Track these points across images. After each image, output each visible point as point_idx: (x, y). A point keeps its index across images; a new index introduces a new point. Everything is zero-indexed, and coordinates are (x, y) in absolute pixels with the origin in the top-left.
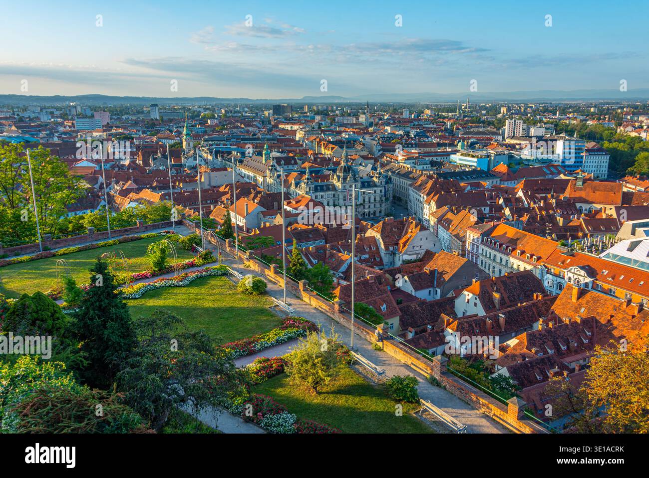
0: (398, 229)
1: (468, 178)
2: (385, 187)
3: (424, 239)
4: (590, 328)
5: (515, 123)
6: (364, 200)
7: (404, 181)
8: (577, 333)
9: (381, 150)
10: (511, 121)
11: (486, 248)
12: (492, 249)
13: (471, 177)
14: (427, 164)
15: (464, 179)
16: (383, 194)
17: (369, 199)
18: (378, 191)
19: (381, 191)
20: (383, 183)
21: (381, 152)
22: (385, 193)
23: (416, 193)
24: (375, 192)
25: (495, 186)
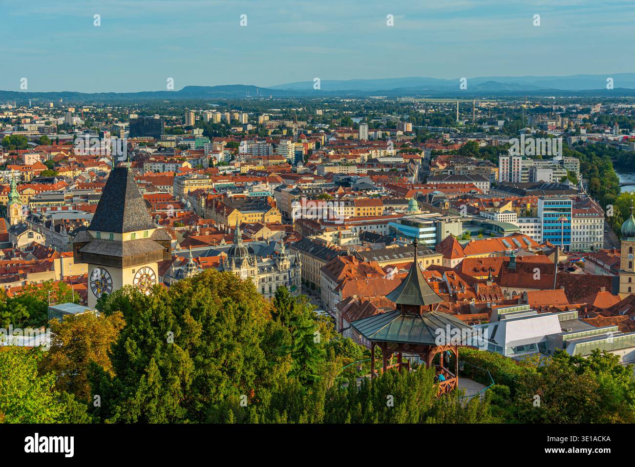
2: (289, 272)
5: (511, 162)
6: (263, 289)
7: (319, 262)
10: (506, 158)
13: (404, 255)
14: (353, 236)
15: (394, 258)
16: (288, 280)
17: (270, 288)
18: (281, 278)
19: (285, 277)
22: (290, 279)
23: (328, 279)
24: (277, 278)
25: (432, 268)
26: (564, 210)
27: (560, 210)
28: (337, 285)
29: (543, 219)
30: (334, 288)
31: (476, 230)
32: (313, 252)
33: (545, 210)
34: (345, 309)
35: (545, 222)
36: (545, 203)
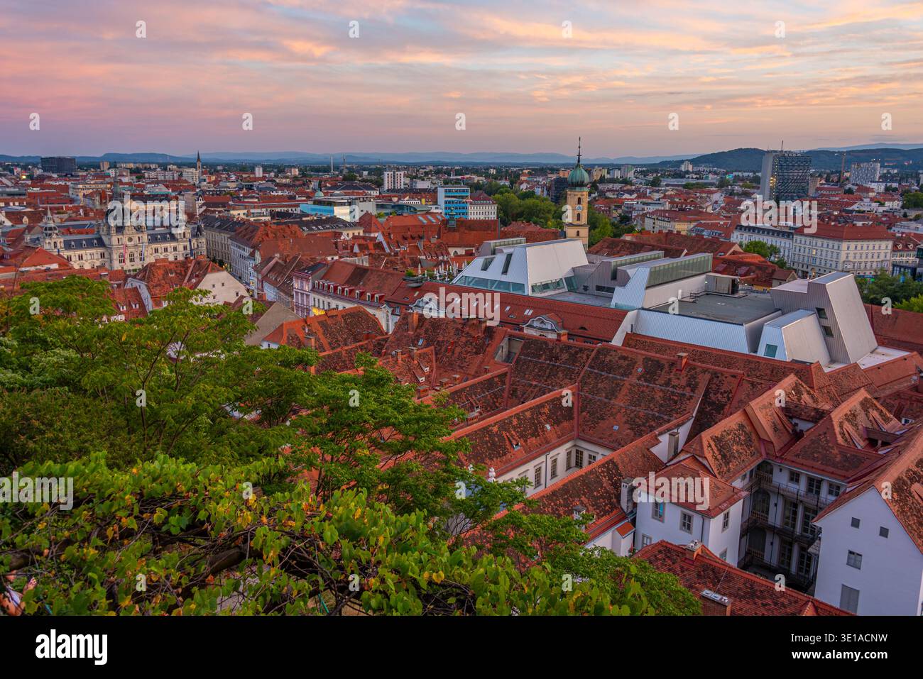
0: (176, 273)
1: (319, 229)
2: (190, 241)
3: (218, 285)
4: (428, 362)
5: (394, 176)
8: (410, 370)
9: (203, 205)
10: (390, 173)
11: (317, 297)
12: (325, 295)
14: (264, 216)
16: (188, 251)
18: (180, 247)
19: (185, 248)
20: (187, 236)
21: (204, 208)
22: (191, 250)
23: (239, 247)
24: (175, 249)
25: (355, 237)
26: (463, 197)
27: (459, 197)
28: (251, 250)
29: (443, 206)
30: (246, 254)
31: (388, 211)
32: (219, 227)
33: (446, 197)
34: (265, 270)
35: (446, 208)
36: (446, 191)
